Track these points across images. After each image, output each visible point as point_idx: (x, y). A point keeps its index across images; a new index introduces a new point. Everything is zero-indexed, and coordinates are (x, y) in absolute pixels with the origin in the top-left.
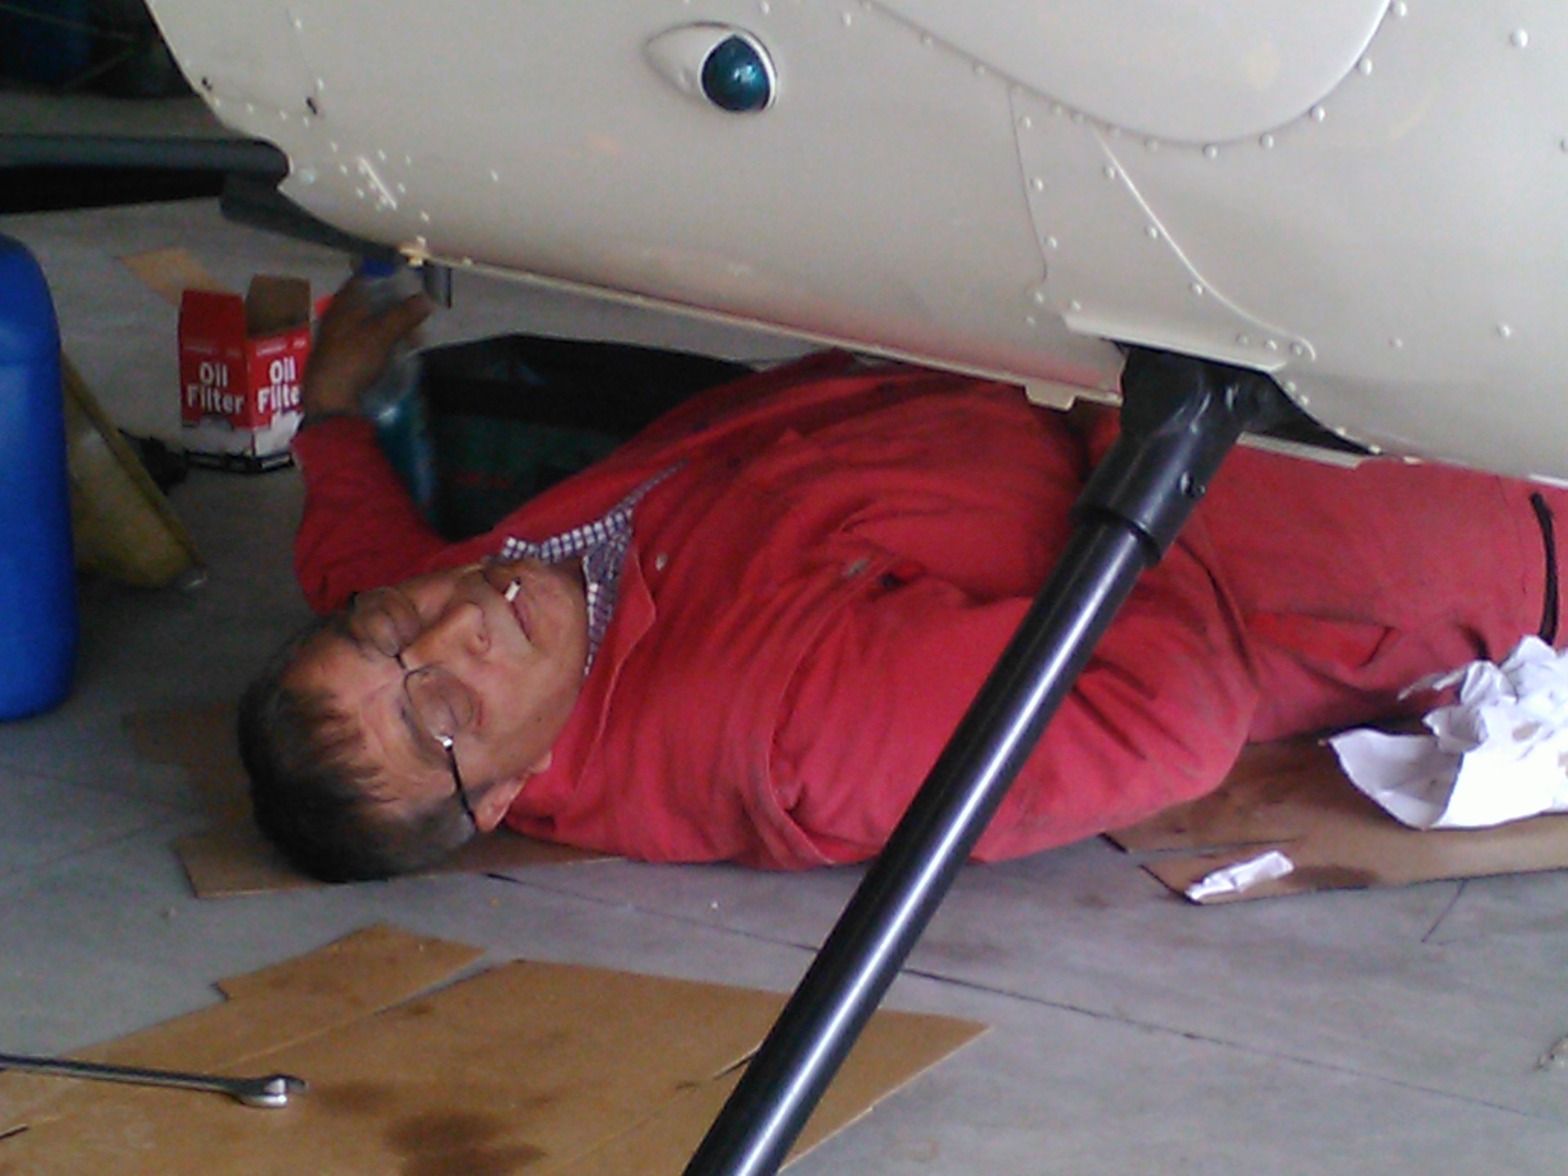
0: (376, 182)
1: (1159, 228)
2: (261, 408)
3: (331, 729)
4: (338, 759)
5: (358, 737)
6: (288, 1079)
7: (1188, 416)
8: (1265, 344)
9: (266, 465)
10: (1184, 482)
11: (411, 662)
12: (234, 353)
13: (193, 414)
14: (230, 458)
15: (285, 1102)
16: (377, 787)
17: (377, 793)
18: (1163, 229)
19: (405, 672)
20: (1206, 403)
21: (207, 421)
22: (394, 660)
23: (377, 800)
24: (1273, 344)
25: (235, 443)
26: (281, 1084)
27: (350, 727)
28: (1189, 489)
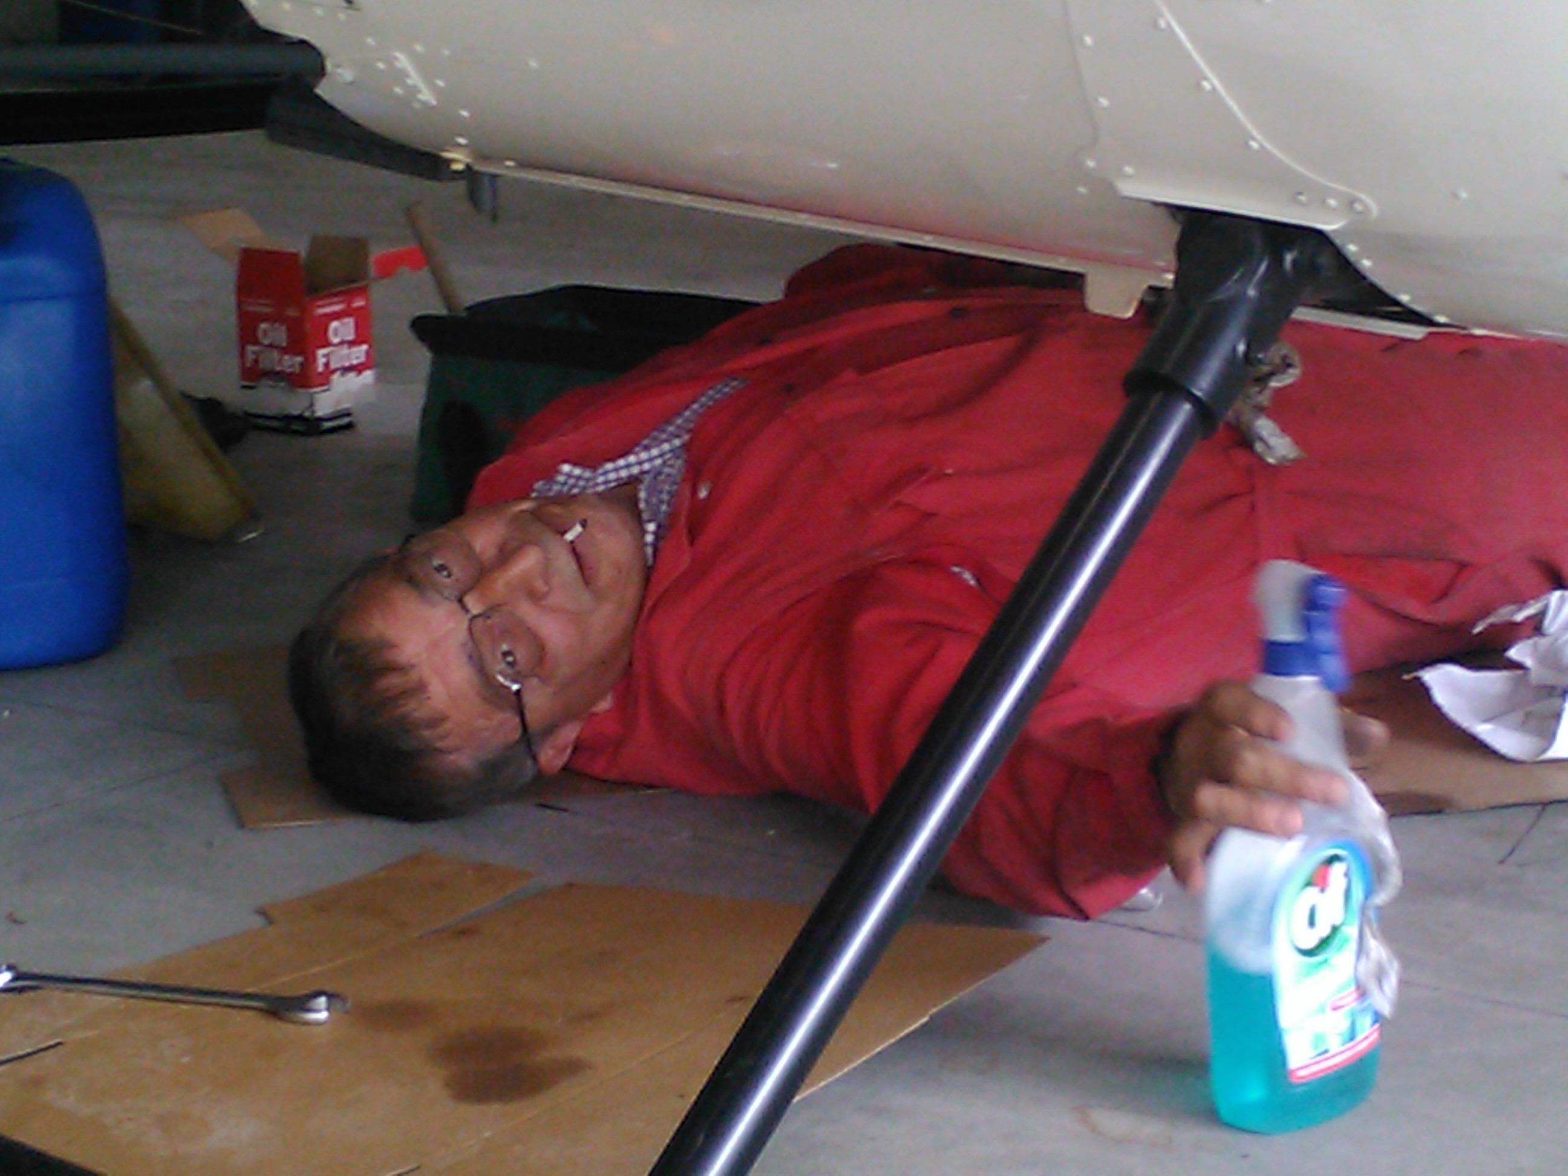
0: (414, 79)
1: (1212, 82)
2: (320, 369)
3: (393, 681)
4: (403, 709)
5: (421, 687)
6: (331, 996)
7: (1245, 279)
8: (1324, 201)
9: (328, 425)
10: (1241, 348)
11: (475, 605)
12: (292, 312)
13: (253, 375)
14: (289, 418)
15: (326, 1018)
16: (442, 738)
17: (439, 744)
18: (1216, 82)
19: (469, 616)
20: (1263, 267)
21: (265, 382)
22: (456, 606)
23: (440, 751)
24: (1332, 202)
25: (294, 404)
26: (322, 1001)
27: (414, 676)
28: (1247, 354)
